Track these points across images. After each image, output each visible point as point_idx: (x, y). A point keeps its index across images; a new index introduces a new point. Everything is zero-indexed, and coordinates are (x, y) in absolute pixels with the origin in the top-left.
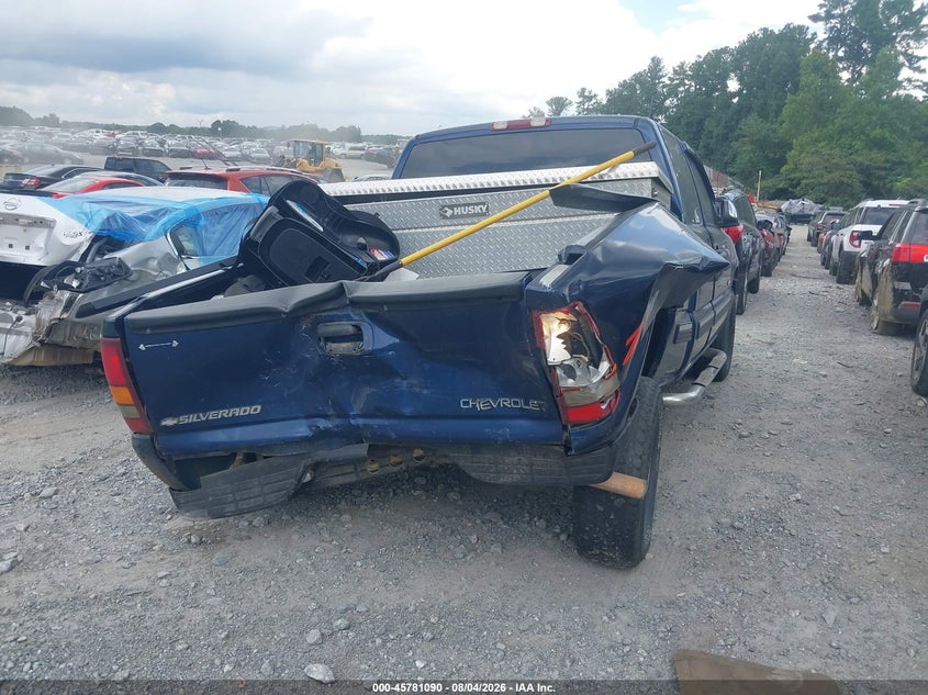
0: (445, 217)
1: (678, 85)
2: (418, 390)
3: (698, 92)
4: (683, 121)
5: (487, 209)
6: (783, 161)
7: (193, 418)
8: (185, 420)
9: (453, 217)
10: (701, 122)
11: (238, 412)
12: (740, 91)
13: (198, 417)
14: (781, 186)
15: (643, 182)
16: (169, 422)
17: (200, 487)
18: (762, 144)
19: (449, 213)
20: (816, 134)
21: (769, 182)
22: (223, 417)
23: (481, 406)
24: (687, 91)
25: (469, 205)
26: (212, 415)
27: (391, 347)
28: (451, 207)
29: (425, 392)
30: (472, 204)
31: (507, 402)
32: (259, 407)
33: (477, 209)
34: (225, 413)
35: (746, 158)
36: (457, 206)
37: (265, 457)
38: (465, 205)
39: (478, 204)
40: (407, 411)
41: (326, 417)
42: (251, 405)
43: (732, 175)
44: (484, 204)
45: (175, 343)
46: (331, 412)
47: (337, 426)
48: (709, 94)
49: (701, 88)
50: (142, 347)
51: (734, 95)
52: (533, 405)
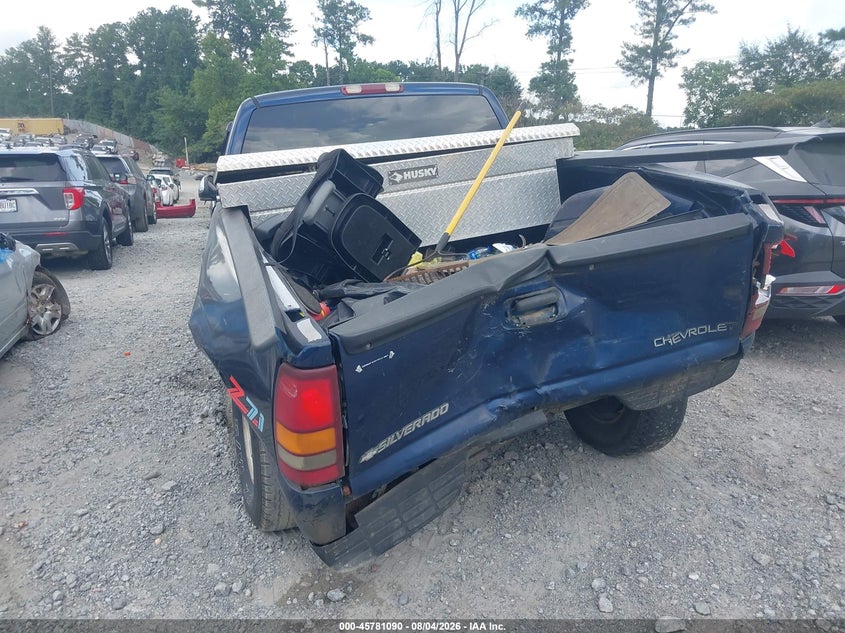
0: (395, 183)
1: (75, 56)
2: (607, 342)
3: (98, 65)
4: (90, 92)
5: (437, 171)
6: (203, 129)
7: (390, 441)
8: (383, 445)
9: (403, 181)
10: (108, 93)
11: (430, 417)
12: (141, 63)
13: (395, 438)
14: (206, 150)
15: (567, 140)
16: (369, 455)
18: (180, 114)
19: (399, 178)
20: (226, 105)
21: (195, 147)
22: (416, 428)
23: (673, 340)
24: (87, 62)
25: (419, 168)
26: (407, 430)
27: (582, 307)
28: (401, 172)
29: (616, 342)
30: (421, 168)
31: (693, 331)
32: (447, 405)
33: (427, 172)
34: (418, 423)
35: (168, 127)
36: (407, 170)
38: (414, 169)
39: (427, 167)
40: (598, 365)
41: (506, 395)
42: (438, 405)
43: (153, 142)
44: (433, 167)
45: (392, 353)
46: (513, 388)
47: (521, 401)
48: (110, 65)
49: (100, 60)
50: (358, 368)
51: (135, 68)
52: (721, 328)
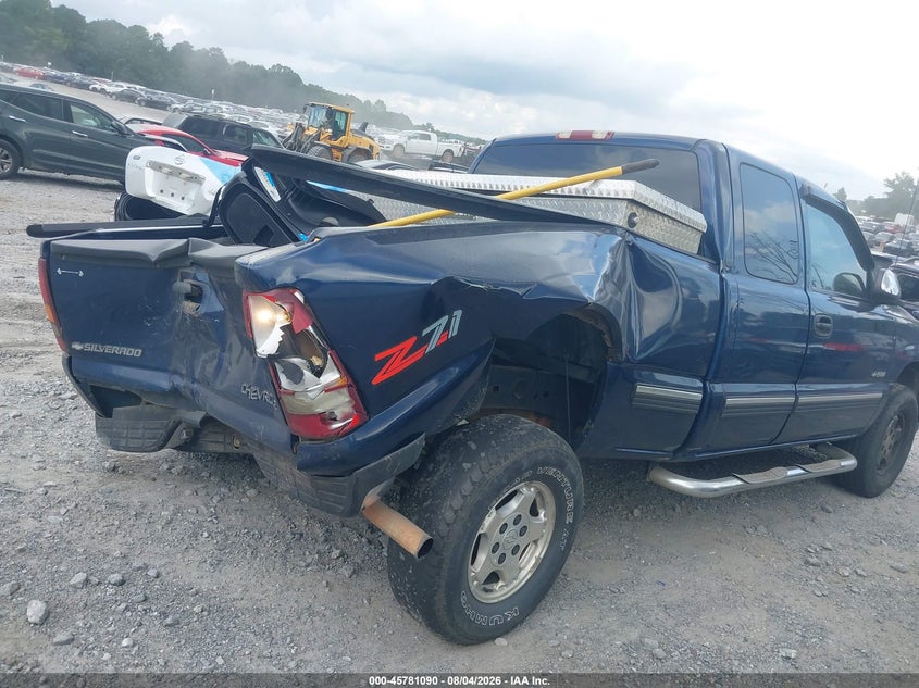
7: (94, 348)
8: (88, 347)
11: (126, 351)
13: (98, 348)
15: (618, 203)
16: (77, 346)
17: (111, 417)
23: (251, 395)
26: (108, 349)
27: (217, 314)
31: (267, 396)
32: (140, 351)
37: (148, 404)
41: (180, 375)
45: (81, 274)
46: (184, 372)
50: (59, 271)
